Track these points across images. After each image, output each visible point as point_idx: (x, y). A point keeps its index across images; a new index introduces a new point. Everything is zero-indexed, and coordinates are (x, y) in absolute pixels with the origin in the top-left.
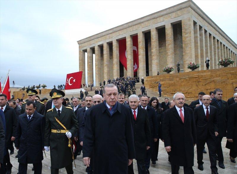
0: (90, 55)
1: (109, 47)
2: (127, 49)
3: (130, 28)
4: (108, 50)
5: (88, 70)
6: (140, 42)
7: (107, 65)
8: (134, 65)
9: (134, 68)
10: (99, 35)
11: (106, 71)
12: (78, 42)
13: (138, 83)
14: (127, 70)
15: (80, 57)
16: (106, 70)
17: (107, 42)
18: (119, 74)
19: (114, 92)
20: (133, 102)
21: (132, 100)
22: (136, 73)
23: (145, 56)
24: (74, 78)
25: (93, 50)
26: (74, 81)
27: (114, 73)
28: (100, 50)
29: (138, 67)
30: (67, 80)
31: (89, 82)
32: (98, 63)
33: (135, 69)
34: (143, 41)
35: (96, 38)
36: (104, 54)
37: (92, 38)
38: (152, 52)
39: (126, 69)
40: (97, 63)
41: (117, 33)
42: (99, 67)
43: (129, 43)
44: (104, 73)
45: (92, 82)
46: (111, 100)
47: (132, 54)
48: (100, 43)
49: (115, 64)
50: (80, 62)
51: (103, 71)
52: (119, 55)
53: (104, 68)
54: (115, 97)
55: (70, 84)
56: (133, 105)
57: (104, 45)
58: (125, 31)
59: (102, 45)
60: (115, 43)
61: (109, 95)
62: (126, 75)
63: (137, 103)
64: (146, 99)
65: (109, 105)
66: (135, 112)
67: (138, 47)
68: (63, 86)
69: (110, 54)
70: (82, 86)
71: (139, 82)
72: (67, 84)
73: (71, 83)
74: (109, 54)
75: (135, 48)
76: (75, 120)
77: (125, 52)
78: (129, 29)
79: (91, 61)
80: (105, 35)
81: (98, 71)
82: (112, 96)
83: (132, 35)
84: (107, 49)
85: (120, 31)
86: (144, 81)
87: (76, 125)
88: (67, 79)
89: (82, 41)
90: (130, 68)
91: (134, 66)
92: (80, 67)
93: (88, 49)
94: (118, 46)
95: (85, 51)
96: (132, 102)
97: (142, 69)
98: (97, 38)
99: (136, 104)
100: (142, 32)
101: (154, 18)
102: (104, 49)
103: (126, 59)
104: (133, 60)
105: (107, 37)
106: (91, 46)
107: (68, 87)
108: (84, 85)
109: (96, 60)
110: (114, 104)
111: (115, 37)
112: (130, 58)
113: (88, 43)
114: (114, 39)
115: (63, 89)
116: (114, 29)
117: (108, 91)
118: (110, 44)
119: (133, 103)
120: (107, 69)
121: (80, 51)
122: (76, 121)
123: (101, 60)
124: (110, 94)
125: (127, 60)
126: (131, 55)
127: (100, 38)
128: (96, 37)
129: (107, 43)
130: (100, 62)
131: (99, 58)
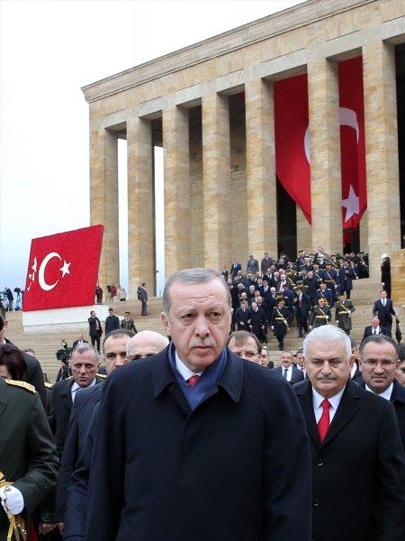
0: (141, 149)
1: (227, 113)
2: (311, 123)
3: (329, 24)
4: (225, 127)
5: (130, 221)
6: (374, 89)
7: (218, 195)
8: (345, 195)
9: (344, 210)
10: (183, 56)
11: (216, 227)
12: (84, 89)
13: (363, 281)
14: (310, 223)
15: (93, 161)
16: (213, 219)
17: (220, 89)
18: (274, 240)
19: (207, 303)
20: (326, 363)
21: (320, 354)
22: (352, 237)
23: (396, 156)
24: (66, 258)
25: (154, 127)
26: (65, 269)
27: (250, 233)
28: (185, 125)
29: (363, 207)
30: (34, 267)
31: (134, 275)
32: (178, 188)
33: (349, 216)
34: (385, 86)
36: (204, 144)
37: (151, 72)
39: (308, 216)
40: (173, 188)
41: (266, 49)
42: (183, 206)
43: (321, 91)
44: (206, 234)
45: (152, 274)
46: (195, 341)
47: (338, 146)
48: (187, 96)
49: (257, 192)
50: (96, 182)
51: (201, 223)
53: (205, 213)
54: (215, 327)
55: (46, 287)
56: (327, 376)
57: (204, 106)
58: (303, 35)
59: (196, 104)
60: (259, 96)
61: (189, 315)
62: (309, 243)
63: (341, 366)
64: (387, 353)
65: (188, 363)
66: (326, 406)
67: (366, 111)
68: (15, 294)
69: (232, 148)
70: (105, 294)
71: (367, 276)
72: (33, 284)
73: (48, 282)
74: (228, 148)
75: (350, 118)
76: (47, 441)
77: (303, 136)
78: (320, 28)
79: (147, 180)
80: (208, 59)
81: (177, 223)
82: (202, 325)
83: (335, 56)
84: (217, 123)
85: (279, 39)
86: (394, 271)
87: (48, 464)
88: (31, 263)
89: (102, 86)
90: (327, 213)
91: (346, 203)
92: (92, 208)
93: (134, 125)
94: (270, 106)
95: (118, 132)
96: (319, 362)
97: (384, 214)
98: (174, 72)
99: (337, 370)
100: (385, 41)
102: (204, 122)
103: (306, 167)
104: (338, 175)
105: (221, 65)
106: (145, 111)
107: (35, 300)
108: (112, 290)
109: (170, 174)
110: (210, 359)
111: (254, 68)
112: (326, 166)
113: (132, 94)
114: (252, 73)
115: (14, 306)
116: (252, 31)
117: (183, 298)
118: (234, 102)
119: (326, 368)
120: (216, 217)
121: (94, 134)
122: (47, 446)
123: (192, 172)
124: (192, 315)
125: (313, 173)
126: (330, 149)
127: (184, 73)
128: (166, 66)
129: (220, 94)
130: (188, 183)
131: (182, 165)
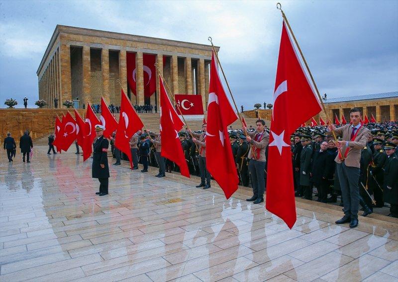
15: (63, 56)
35: (105, 37)
48: (114, 48)
93: (88, 49)
100: (178, 57)
101: (190, 48)
105: (128, 43)
106: (94, 46)
109: (106, 71)
113: (87, 38)
121: (63, 45)
127: (113, 40)
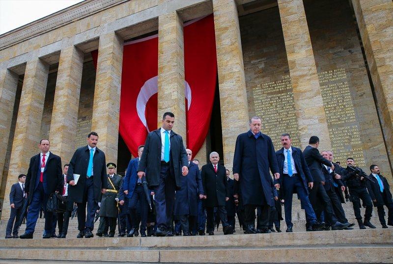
1: (81, 65)
7: (64, 127)
35: (35, 36)
38: (293, 62)
40: (25, 121)
42: (31, 138)
49: (101, 123)
52: (119, 92)
57: (62, 56)
60: (111, 44)
80: (70, 22)
83: (185, 10)
84: (71, 68)
85: (134, 2)
94: (120, 56)
98: (41, 34)
106: (13, 64)
111: (110, 24)
112: (174, 96)
114: (106, 29)
127: (50, 34)
128: (36, 29)
